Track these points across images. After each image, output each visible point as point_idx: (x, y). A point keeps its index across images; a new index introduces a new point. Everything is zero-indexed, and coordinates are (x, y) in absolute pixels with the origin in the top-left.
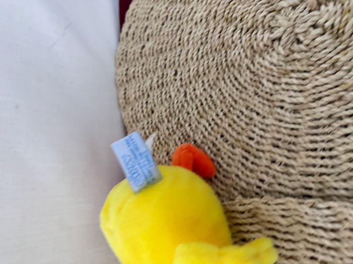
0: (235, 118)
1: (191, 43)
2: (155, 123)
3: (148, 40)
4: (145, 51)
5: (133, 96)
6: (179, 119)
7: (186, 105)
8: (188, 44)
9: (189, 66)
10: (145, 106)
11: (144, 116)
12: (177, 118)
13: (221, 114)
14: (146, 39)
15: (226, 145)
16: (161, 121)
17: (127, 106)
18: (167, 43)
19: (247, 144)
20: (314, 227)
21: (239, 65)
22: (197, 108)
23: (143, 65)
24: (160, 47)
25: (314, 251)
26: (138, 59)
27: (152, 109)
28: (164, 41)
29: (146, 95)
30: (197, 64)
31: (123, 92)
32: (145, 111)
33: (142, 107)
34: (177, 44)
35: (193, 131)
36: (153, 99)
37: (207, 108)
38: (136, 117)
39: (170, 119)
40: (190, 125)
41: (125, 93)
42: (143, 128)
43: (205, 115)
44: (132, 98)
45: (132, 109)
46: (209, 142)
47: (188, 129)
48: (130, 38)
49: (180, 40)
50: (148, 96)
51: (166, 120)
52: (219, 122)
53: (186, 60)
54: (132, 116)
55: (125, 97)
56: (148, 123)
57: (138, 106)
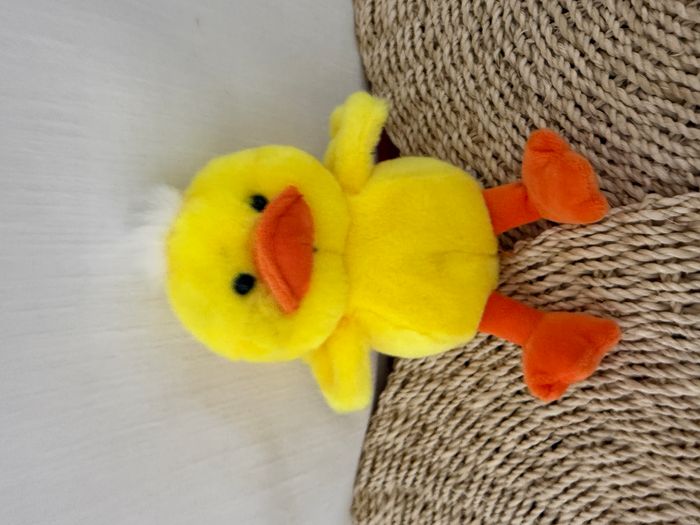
0: (653, 30)
2: (444, 67)
5: (393, 14)
6: (502, 53)
7: (522, 18)
10: (418, 33)
11: (416, 56)
12: (497, 51)
13: (615, 27)
15: (622, 93)
16: (458, 62)
17: (375, 41)
19: (680, 85)
22: (552, 21)
27: (435, 37)
29: (422, 10)
31: (368, 9)
32: (418, 44)
33: (412, 37)
35: (536, 73)
36: (440, 17)
37: (578, 17)
38: (398, 61)
39: (480, 55)
40: (530, 62)
41: (373, 12)
42: (415, 82)
43: (570, 35)
44: (389, 21)
45: (388, 45)
46: (578, 94)
47: (525, 71)
50: (427, 10)
51: (470, 59)
52: (608, 45)
54: (388, 60)
55: (373, 21)
56: (425, 71)
57: (403, 36)
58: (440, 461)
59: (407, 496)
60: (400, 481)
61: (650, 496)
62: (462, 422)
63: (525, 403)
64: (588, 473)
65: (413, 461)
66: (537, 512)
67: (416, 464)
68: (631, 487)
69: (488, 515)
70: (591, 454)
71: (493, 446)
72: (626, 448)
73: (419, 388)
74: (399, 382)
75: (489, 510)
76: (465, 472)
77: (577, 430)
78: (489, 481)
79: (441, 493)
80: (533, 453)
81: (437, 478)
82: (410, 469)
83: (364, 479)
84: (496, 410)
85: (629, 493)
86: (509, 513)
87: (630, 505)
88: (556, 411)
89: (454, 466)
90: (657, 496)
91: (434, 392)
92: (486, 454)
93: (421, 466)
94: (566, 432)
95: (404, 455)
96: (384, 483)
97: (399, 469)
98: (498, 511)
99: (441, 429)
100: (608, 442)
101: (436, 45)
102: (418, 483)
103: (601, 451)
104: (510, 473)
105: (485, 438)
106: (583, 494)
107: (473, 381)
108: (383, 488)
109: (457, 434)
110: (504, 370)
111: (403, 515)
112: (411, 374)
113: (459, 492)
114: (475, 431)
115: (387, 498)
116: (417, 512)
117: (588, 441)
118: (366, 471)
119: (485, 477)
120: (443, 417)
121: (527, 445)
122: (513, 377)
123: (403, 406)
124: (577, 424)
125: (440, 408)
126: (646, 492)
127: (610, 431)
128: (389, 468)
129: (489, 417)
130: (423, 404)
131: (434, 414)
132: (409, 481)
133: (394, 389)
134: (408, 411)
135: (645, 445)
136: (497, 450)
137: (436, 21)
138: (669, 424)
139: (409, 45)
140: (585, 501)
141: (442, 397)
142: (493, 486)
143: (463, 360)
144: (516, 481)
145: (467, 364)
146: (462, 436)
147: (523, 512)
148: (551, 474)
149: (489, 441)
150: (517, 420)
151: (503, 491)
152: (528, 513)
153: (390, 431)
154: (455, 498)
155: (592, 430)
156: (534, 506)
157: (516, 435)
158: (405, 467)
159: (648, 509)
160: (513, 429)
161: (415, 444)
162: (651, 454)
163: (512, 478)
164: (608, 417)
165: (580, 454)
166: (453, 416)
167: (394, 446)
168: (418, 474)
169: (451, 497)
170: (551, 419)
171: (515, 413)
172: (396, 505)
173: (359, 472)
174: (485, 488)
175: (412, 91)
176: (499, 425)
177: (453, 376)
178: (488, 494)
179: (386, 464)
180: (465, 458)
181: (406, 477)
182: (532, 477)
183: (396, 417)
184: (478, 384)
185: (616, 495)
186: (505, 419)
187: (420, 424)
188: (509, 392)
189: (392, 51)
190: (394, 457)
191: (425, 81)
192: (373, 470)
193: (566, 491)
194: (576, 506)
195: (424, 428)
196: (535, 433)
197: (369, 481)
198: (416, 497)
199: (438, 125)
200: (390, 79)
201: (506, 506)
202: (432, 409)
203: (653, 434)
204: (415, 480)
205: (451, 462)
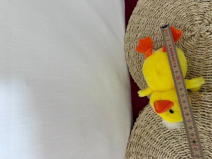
1: (158, 34)
3: (139, 32)
4: (138, 37)
5: (132, 55)
8: (157, 35)
9: (157, 43)
10: (137, 59)
14: (138, 32)
17: (129, 59)
18: (148, 34)
20: (204, 101)
21: (178, 44)
23: (137, 43)
24: (145, 35)
25: (204, 109)
26: (134, 40)
27: (140, 60)
28: (146, 33)
29: (138, 55)
30: (161, 43)
32: (137, 61)
33: (136, 59)
34: (152, 35)
36: (141, 56)
38: (134, 63)
41: (129, 54)
42: (137, 68)
44: (132, 56)
45: (132, 60)
48: (131, 31)
49: (153, 33)
50: (139, 55)
53: (156, 41)
54: (132, 63)
55: (129, 56)
56: (139, 66)
57: (134, 59)
58: (144, 144)
59: (137, 153)
60: (136, 149)
61: (182, 148)
62: (148, 136)
63: (160, 131)
64: (171, 144)
65: (138, 145)
66: (163, 153)
67: (139, 145)
68: (178, 146)
69: (154, 155)
70: (171, 140)
71: (154, 140)
72: (177, 139)
73: (139, 129)
74: (135, 128)
75: (154, 154)
76: (149, 146)
77: (169, 136)
78: (154, 148)
79: (144, 151)
80: (162, 141)
81: (144, 148)
82: (138, 147)
83: (128, 149)
84: (154, 133)
85: (178, 148)
86: (158, 154)
87: (179, 150)
88: (165, 132)
89: (147, 145)
90: (183, 148)
91: (142, 129)
92: (153, 142)
93: (140, 146)
94: (167, 136)
95: (137, 144)
96: (133, 149)
97: (136, 146)
98: (156, 154)
99: (144, 137)
100: (174, 138)
101: (141, 61)
102: (140, 150)
103: (173, 140)
104: (158, 146)
105: (153, 139)
106: (171, 149)
107: (150, 127)
108: (132, 151)
109: (147, 138)
110: (155, 125)
111: (137, 157)
112: (138, 126)
113: (148, 151)
114: (151, 138)
115: (133, 153)
116: (139, 156)
117: (171, 138)
118: (129, 147)
119: (153, 147)
120: (144, 135)
121: (160, 140)
122: (157, 126)
123: (136, 133)
124: (169, 135)
125: (144, 133)
126: (181, 147)
127: (174, 136)
128: (134, 146)
129: (153, 134)
130: (140, 132)
131: (143, 134)
132: (138, 149)
133: (134, 129)
134: (137, 134)
135: (180, 138)
136: (155, 141)
137: (140, 57)
138: (183, 133)
139: (135, 61)
140: (171, 150)
141: (144, 131)
142: (154, 149)
143: (148, 123)
144: (159, 147)
145: (149, 124)
146: (148, 139)
147: (160, 154)
148: (165, 145)
149: (154, 139)
150: (158, 134)
151: (157, 150)
152: (161, 154)
153: (134, 138)
154: (147, 152)
155: (171, 136)
156: (162, 152)
157: (158, 138)
158: (137, 146)
159: (181, 150)
160: (158, 137)
161: (139, 141)
162: (181, 140)
163: (158, 147)
164: (174, 133)
165: (170, 141)
166: (146, 135)
167: (135, 142)
168: (140, 147)
169: (146, 152)
170: (164, 134)
171: (158, 133)
172: (135, 154)
173: (127, 147)
174: (153, 149)
175: (136, 69)
176: (155, 136)
177: (146, 126)
178: (154, 151)
179: (133, 145)
180: (149, 143)
181: (137, 148)
182: (162, 146)
183: (135, 135)
184: (151, 128)
185: (176, 148)
186: (156, 135)
187: (140, 137)
188: (156, 129)
189: (132, 62)
190: (135, 144)
191: (139, 68)
192: (130, 147)
193: (168, 148)
194: (169, 151)
195: (141, 137)
196: (162, 137)
197: (129, 149)
198: (139, 153)
199: (141, 76)
200: (132, 67)
201: (157, 153)
202: (142, 133)
203: (181, 136)
204: (139, 149)
205: (146, 144)
